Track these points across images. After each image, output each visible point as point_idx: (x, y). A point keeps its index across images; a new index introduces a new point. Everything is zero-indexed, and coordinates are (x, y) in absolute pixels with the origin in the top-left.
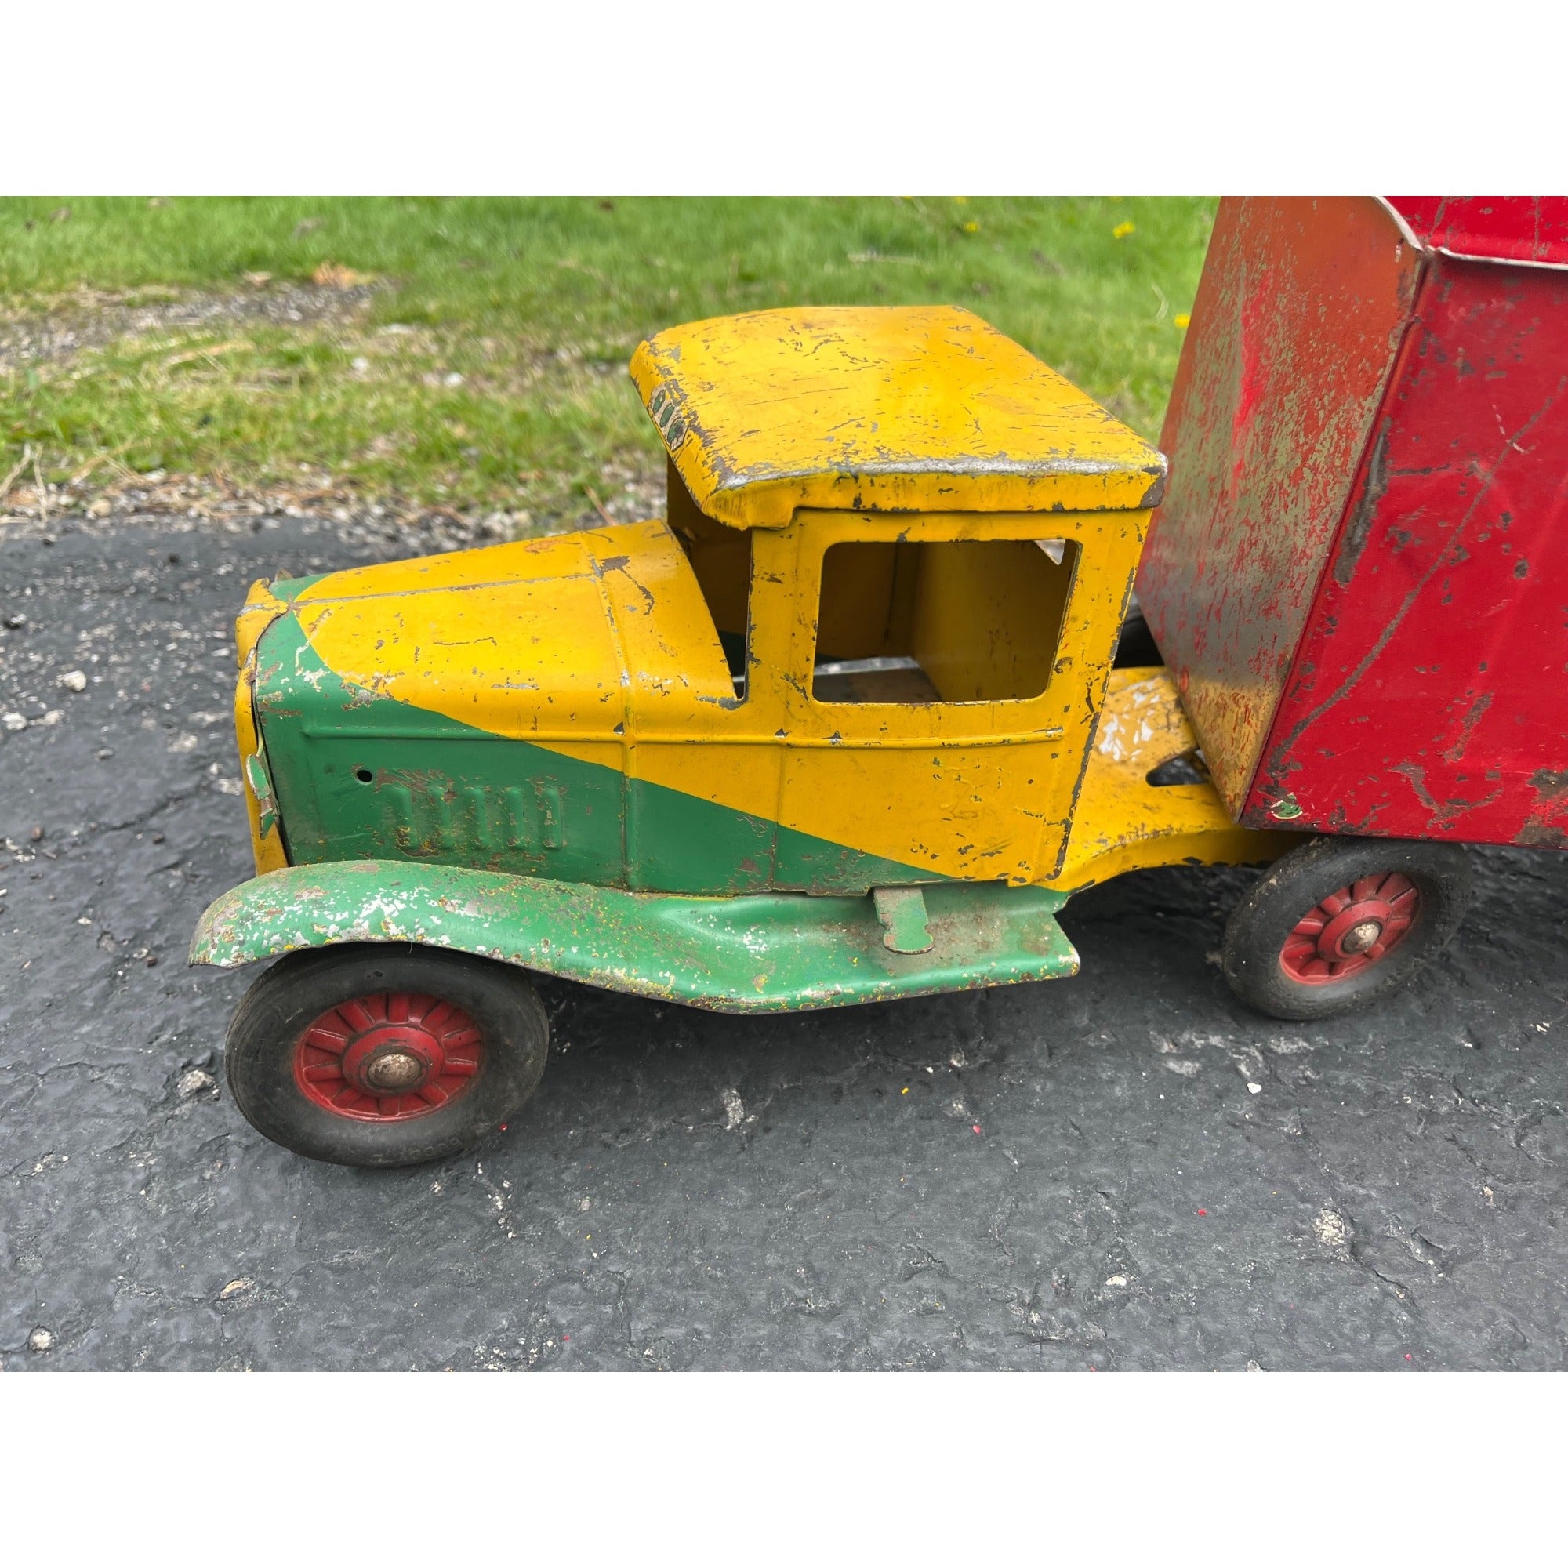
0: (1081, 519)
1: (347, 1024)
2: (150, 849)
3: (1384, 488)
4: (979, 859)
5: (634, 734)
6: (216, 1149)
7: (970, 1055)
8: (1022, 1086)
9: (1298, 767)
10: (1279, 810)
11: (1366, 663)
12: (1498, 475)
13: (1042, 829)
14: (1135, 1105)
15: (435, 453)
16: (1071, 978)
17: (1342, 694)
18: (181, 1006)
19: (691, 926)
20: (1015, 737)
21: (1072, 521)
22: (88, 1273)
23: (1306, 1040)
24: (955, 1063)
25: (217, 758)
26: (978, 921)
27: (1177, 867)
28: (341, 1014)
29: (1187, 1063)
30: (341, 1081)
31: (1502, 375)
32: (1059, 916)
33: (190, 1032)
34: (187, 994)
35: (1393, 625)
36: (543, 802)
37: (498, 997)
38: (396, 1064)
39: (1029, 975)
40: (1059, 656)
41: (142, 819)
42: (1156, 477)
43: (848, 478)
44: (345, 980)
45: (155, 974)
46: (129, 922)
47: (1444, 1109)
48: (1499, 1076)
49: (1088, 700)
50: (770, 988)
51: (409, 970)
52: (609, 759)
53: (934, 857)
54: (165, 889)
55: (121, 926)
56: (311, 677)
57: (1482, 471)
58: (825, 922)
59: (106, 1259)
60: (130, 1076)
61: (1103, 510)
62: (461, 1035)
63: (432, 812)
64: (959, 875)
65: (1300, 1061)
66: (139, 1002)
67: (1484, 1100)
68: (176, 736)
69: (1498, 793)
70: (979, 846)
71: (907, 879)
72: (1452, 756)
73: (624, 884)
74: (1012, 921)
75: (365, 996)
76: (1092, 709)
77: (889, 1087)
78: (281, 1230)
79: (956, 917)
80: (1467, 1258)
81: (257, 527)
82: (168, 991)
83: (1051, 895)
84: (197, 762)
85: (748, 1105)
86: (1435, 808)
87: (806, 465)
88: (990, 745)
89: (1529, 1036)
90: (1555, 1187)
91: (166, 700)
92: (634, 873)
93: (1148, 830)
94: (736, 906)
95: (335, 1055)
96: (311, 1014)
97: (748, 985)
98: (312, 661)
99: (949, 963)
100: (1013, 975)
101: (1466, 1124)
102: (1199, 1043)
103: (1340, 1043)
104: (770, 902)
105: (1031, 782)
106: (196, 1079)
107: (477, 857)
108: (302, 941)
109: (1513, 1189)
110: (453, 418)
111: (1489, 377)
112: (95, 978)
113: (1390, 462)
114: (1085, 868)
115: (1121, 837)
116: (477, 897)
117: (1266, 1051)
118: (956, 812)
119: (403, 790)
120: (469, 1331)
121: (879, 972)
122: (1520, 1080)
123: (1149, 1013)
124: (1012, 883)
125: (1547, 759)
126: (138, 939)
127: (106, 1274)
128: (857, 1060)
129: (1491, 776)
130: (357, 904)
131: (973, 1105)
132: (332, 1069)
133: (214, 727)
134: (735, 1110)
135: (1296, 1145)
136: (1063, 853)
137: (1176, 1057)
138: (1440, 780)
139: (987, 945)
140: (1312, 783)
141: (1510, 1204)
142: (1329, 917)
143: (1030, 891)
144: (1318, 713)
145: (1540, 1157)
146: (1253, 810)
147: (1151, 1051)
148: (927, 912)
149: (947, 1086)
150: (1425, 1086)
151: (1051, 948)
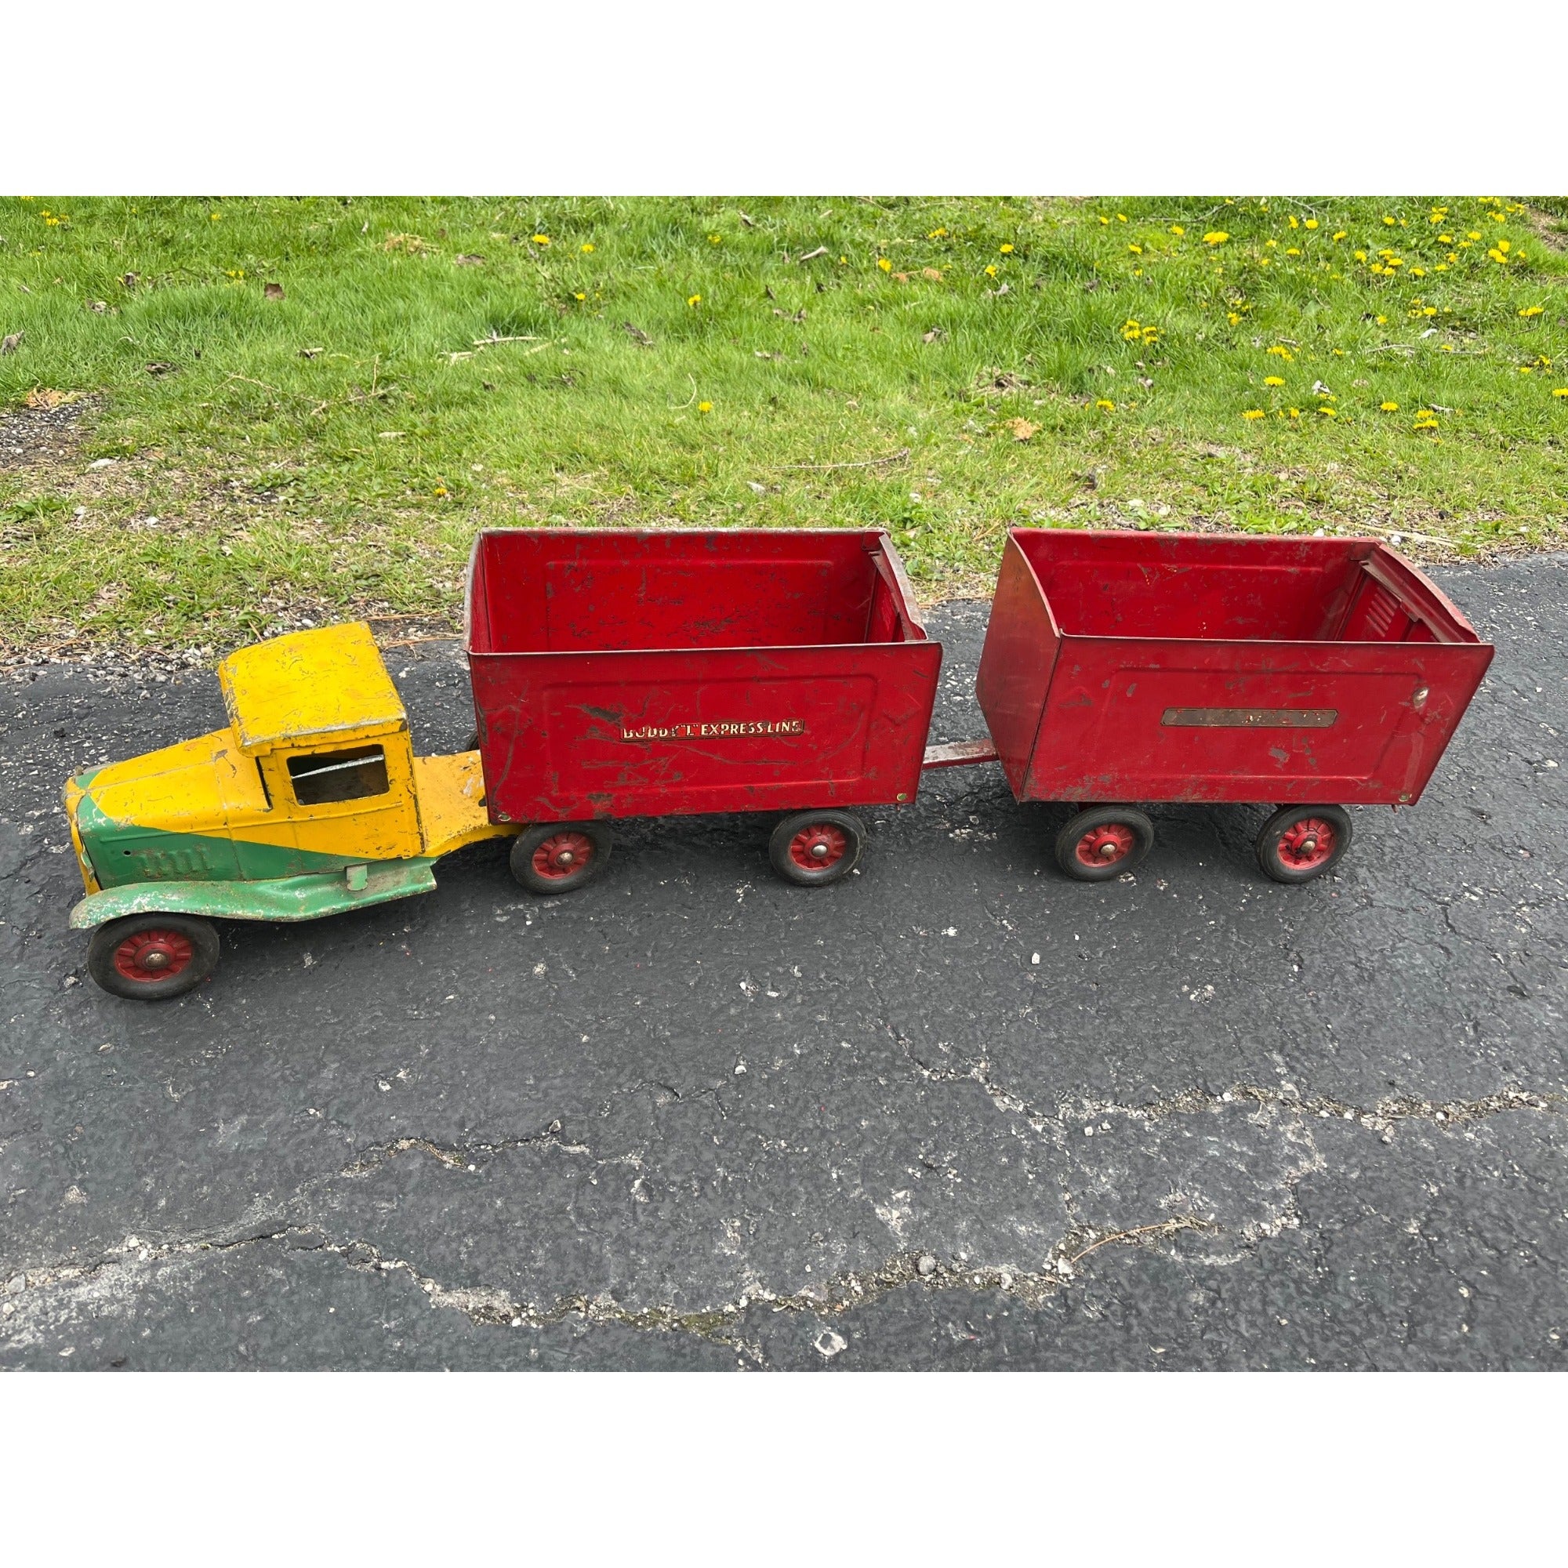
0: (379, 738)
1: (135, 945)
2: (24, 886)
3: (485, 715)
4: (386, 851)
5: (231, 826)
6: (87, 1003)
7: (412, 927)
9: (501, 803)
10: (501, 818)
11: (507, 767)
12: (521, 709)
13: (409, 837)
14: (477, 936)
15: (145, 600)
16: (433, 892)
17: (505, 777)
18: (57, 953)
19: (271, 891)
20: (382, 807)
21: (375, 739)
22: (44, 1051)
23: (559, 901)
24: (406, 930)
25: (46, 835)
26: (397, 874)
27: (491, 839)
28: (129, 939)
29: (505, 917)
30: (136, 967)
32: (432, 868)
33: (64, 962)
34: (59, 947)
35: (510, 755)
36: (201, 854)
37: (193, 927)
38: (156, 957)
39: (415, 892)
40: (389, 779)
41: (16, 872)
42: (404, 720)
43: (287, 738)
44: (131, 928)
45: (42, 941)
46: (24, 921)
47: (605, 921)
48: (634, 905)
49: (409, 791)
50: (305, 910)
51: (155, 920)
52: (226, 835)
53: (366, 852)
54: (36, 904)
55: (21, 923)
56: (101, 821)
58: (331, 882)
59: (49, 1045)
60: (42, 982)
61: (386, 734)
62: (183, 943)
63: (157, 863)
64: (380, 858)
65: (553, 910)
66: (38, 954)
67: (623, 915)
68: (21, 825)
69: (578, 803)
70: (384, 846)
71: (358, 862)
72: (554, 793)
73: (242, 879)
74: (411, 872)
75: (139, 933)
76: (412, 794)
77: (375, 943)
78: (119, 1028)
79: (387, 873)
80: (587, 971)
81: (34, 677)
82: (50, 947)
83: (428, 859)
84: (37, 839)
85: (314, 959)
86: (558, 811)
87: (272, 736)
89: (657, 886)
91: (10, 806)
92: (245, 874)
93: (472, 827)
94: (290, 881)
95: (132, 957)
96: (119, 943)
97: (297, 910)
98: (99, 814)
99: (381, 892)
100: (408, 893)
101: (610, 925)
102: (512, 909)
103: (572, 900)
104: (304, 878)
105: (397, 822)
106: (71, 980)
107: (178, 876)
108: (112, 916)
109: (617, 946)
110: (154, 565)
112: (15, 946)
114: (442, 847)
115: (459, 832)
116: (178, 891)
117: (541, 908)
118: (369, 836)
119: (144, 856)
120: (198, 1047)
121: (353, 899)
122: (642, 905)
124: (404, 858)
125: (588, 790)
126: (30, 927)
127: (51, 1050)
129: (572, 797)
130: (131, 901)
131: (409, 945)
132: (130, 963)
133: (40, 818)
134: (308, 961)
135: (538, 942)
136: (422, 843)
137: (501, 916)
138: (555, 802)
139: (398, 883)
140: (508, 807)
141: (613, 952)
142: (548, 852)
143: (415, 859)
144: (499, 785)
145: (636, 933)
146: (493, 819)
147: (492, 915)
148: (369, 873)
149: (400, 940)
150: (602, 912)
151: (426, 880)
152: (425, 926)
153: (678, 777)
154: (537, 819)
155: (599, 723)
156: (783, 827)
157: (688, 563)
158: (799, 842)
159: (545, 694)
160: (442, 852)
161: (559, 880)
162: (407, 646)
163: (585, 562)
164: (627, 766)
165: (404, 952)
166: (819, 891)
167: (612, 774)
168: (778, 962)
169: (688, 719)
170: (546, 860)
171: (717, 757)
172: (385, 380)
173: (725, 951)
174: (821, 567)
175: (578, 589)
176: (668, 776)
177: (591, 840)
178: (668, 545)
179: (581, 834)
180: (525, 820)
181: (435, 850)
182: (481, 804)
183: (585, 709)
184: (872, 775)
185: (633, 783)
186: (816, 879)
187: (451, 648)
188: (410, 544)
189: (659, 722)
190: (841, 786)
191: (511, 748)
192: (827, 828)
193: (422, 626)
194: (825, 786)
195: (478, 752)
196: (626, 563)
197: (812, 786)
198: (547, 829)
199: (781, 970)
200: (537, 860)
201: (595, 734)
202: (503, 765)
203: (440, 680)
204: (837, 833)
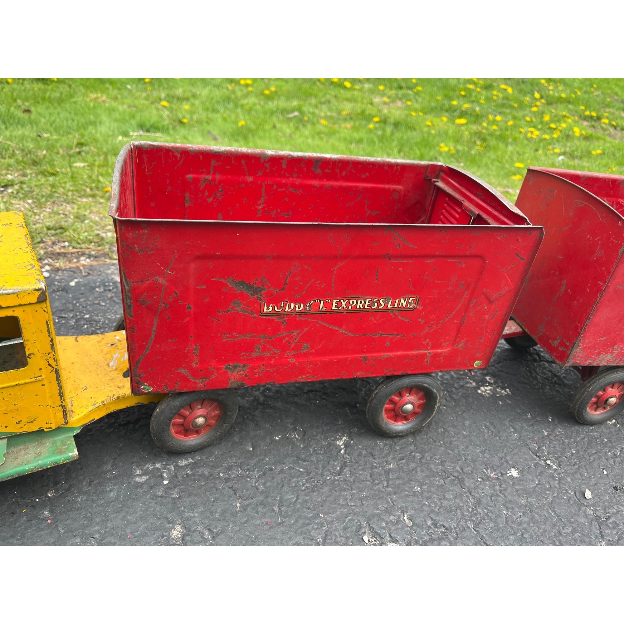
0: (14, 309)
3: (130, 288)
4: (27, 424)
7: (57, 491)
8: (73, 500)
9: (144, 375)
10: (143, 389)
11: (151, 341)
12: (167, 281)
13: (51, 410)
14: (116, 499)
16: (75, 460)
17: (147, 351)
20: (20, 382)
21: (11, 310)
23: (192, 459)
24: (49, 495)
26: (39, 445)
27: (133, 407)
29: (144, 477)
31: (154, 252)
32: (76, 437)
35: (154, 328)
39: (56, 463)
40: (27, 353)
42: (40, 292)
47: (233, 476)
48: (256, 459)
49: (49, 365)
53: (6, 427)
57: (161, 280)
61: (20, 305)
64: (21, 431)
65: (187, 468)
67: (248, 470)
69: (216, 374)
70: (24, 420)
72: (194, 365)
74: (53, 443)
76: (53, 367)
77: (18, 511)
79: (29, 445)
80: (222, 532)
83: (72, 429)
86: (197, 381)
88: (10, 386)
89: (273, 441)
90: (262, 499)
93: (115, 397)
99: (22, 464)
100: (49, 464)
101: (238, 481)
102: (151, 468)
103: (204, 458)
105: (37, 395)
109: (246, 502)
111: (149, 253)
113: (128, 280)
114: (85, 416)
115: (103, 402)
117: (176, 466)
118: (8, 410)
122: (263, 459)
123: (135, 460)
124: (46, 430)
125: (226, 361)
128: (8, 501)
129: (211, 368)
131: (52, 512)
135: (174, 502)
136: (65, 416)
137: (140, 476)
138: (194, 372)
139: (40, 454)
140: (151, 379)
141: (244, 508)
142: (185, 417)
143: (59, 430)
144: (141, 358)
145: (261, 488)
146: (135, 390)
147: (131, 475)
148: (9, 446)
149: (43, 506)
150: (229, 468)
151: (68, 451)
152: (68, 490)
153: (306, 348)
154: (177, 389)
155: (242, 296)
156: (384, 390)
157: (298, 182)
158: (392, 402)
159: (193, 266)
160: (87, 421)
161: (192, 440)
162: (78, 267)
163: (218, 177)
164: (263, 338)
165: (45, 519)
166: (403, 441)
167: (249, 347)
168: (388, 511)
169: (321, 295)
170: (182, 425)
171: (341, 331)
172: (80, 144)
173: (341, 501)
174: (395, 190)
175: (210, 200)
176: (298, 347)
177: (222, 406)
178: (284, 166)
179: (213, 400)
180: (166, 390)
181: (79, 421)
182: (125, 375)
183: (230, 282)
184: (461, 346)
185: (267, 354)
186: (401, 432)
187: (109, 269)
188: (87, 213)
189: (297, 296)
190: (436, 355)
191: (156, 321)
192: (414, 390)
193: (90, 256)
194: (424, 355)
195: (124, 332)
196: (250, 179)
197: (414, 356)
198: (185, 397)
199: (392, 518)
200: (174, 425)
201: (238, 307)
202: (147, 338)
203: (99, 287)
204: (421, 394)
